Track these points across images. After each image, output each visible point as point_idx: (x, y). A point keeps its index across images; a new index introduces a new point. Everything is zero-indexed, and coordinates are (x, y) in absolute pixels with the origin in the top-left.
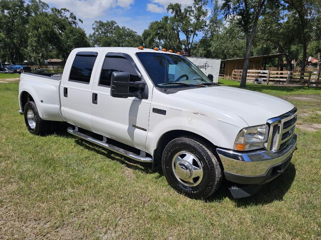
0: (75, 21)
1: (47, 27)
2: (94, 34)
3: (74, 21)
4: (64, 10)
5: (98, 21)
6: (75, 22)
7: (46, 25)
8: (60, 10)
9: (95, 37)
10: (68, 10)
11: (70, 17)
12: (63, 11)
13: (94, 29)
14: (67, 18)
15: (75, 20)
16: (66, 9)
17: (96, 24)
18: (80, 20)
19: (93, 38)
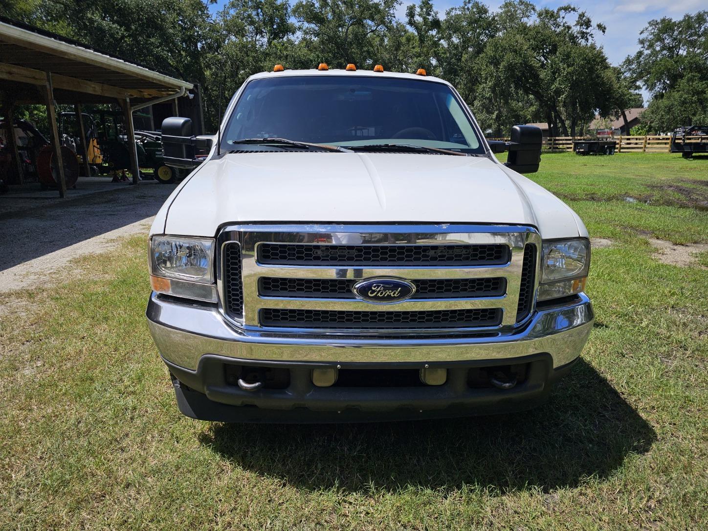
0: (588, 31)
1: (517, 54)
2: (640, 54)
3: (585, 30)
4: (564, 9)
5: (659, 21)
6: (587, 33)
7: (515, 51)
8: (556, 12)
9: (639, 63)
10: (574, 10)
11: (578, 23)
12: (562, 13)
13: (642, 42)
14: (569, 28)
15: (587, 29)
16: (570, 8)
17: (650, 28)
18: (600, 26)
19: (633, 66)
